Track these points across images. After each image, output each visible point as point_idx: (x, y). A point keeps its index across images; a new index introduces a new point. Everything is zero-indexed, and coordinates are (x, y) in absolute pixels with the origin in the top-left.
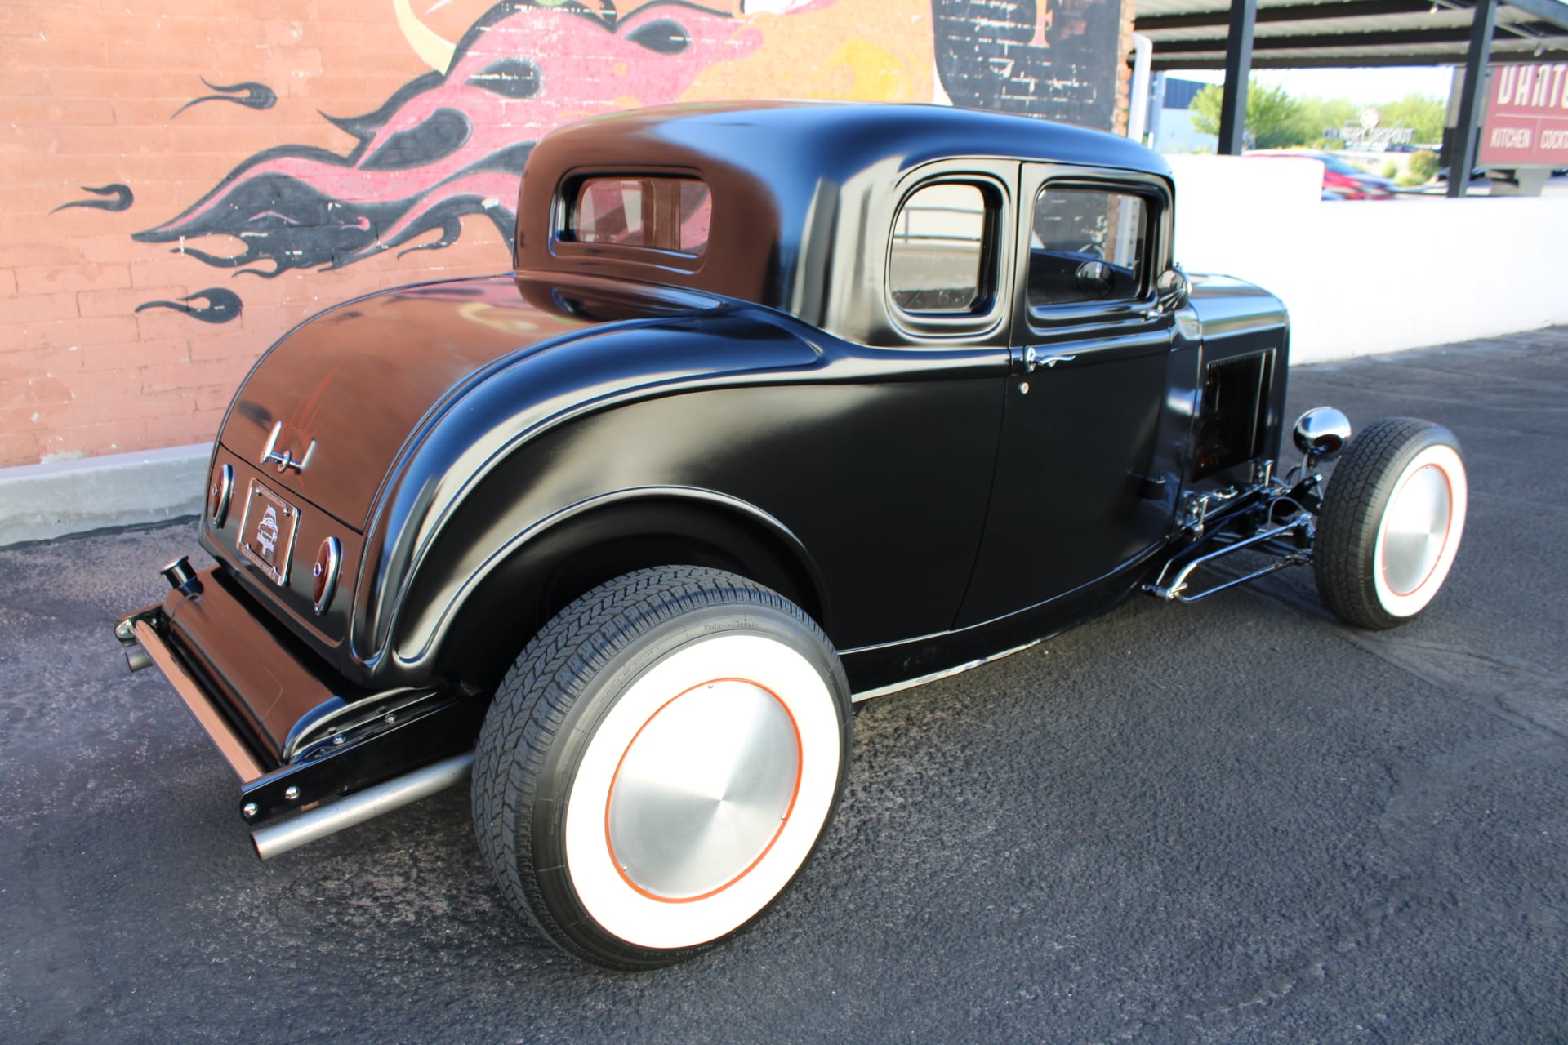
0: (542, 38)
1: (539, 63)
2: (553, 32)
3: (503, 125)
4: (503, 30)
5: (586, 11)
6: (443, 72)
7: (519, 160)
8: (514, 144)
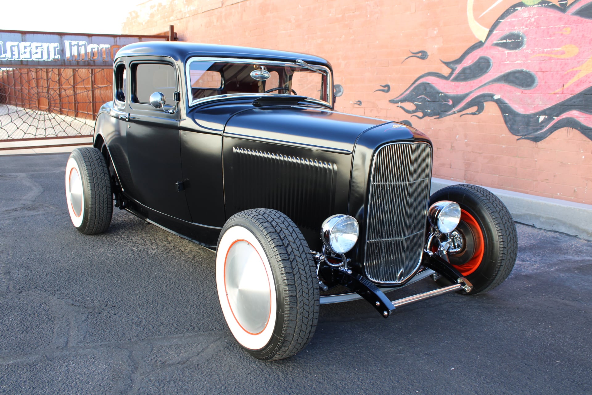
0: (527, 20)
1: (524, 33)
2: (532, 17)
3: (506, 63)
4: (509, 20)
5: (550, 4)
6: (483, 41)
7: (511, 78)
8: (509, 71)
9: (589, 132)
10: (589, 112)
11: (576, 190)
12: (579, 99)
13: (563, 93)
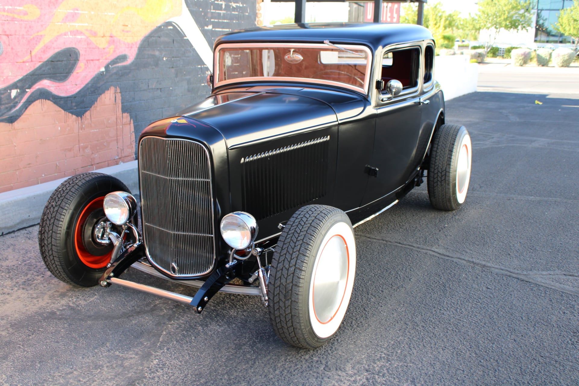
9: (60, 101)
12: (48, 67)
13: (32, 61)
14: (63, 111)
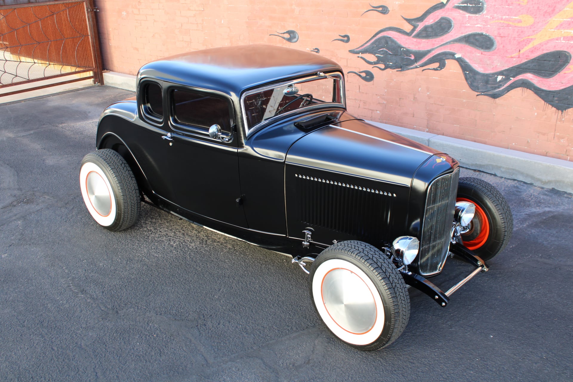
3: (466, 25)
6: (445, 3)
7: (472, 40)
8: (470, 33)
9: (541, 93)
10: (541, 76)
11: (529, 141)
12: (533, 64)
13: (519, 57)
14: (543, 102)
